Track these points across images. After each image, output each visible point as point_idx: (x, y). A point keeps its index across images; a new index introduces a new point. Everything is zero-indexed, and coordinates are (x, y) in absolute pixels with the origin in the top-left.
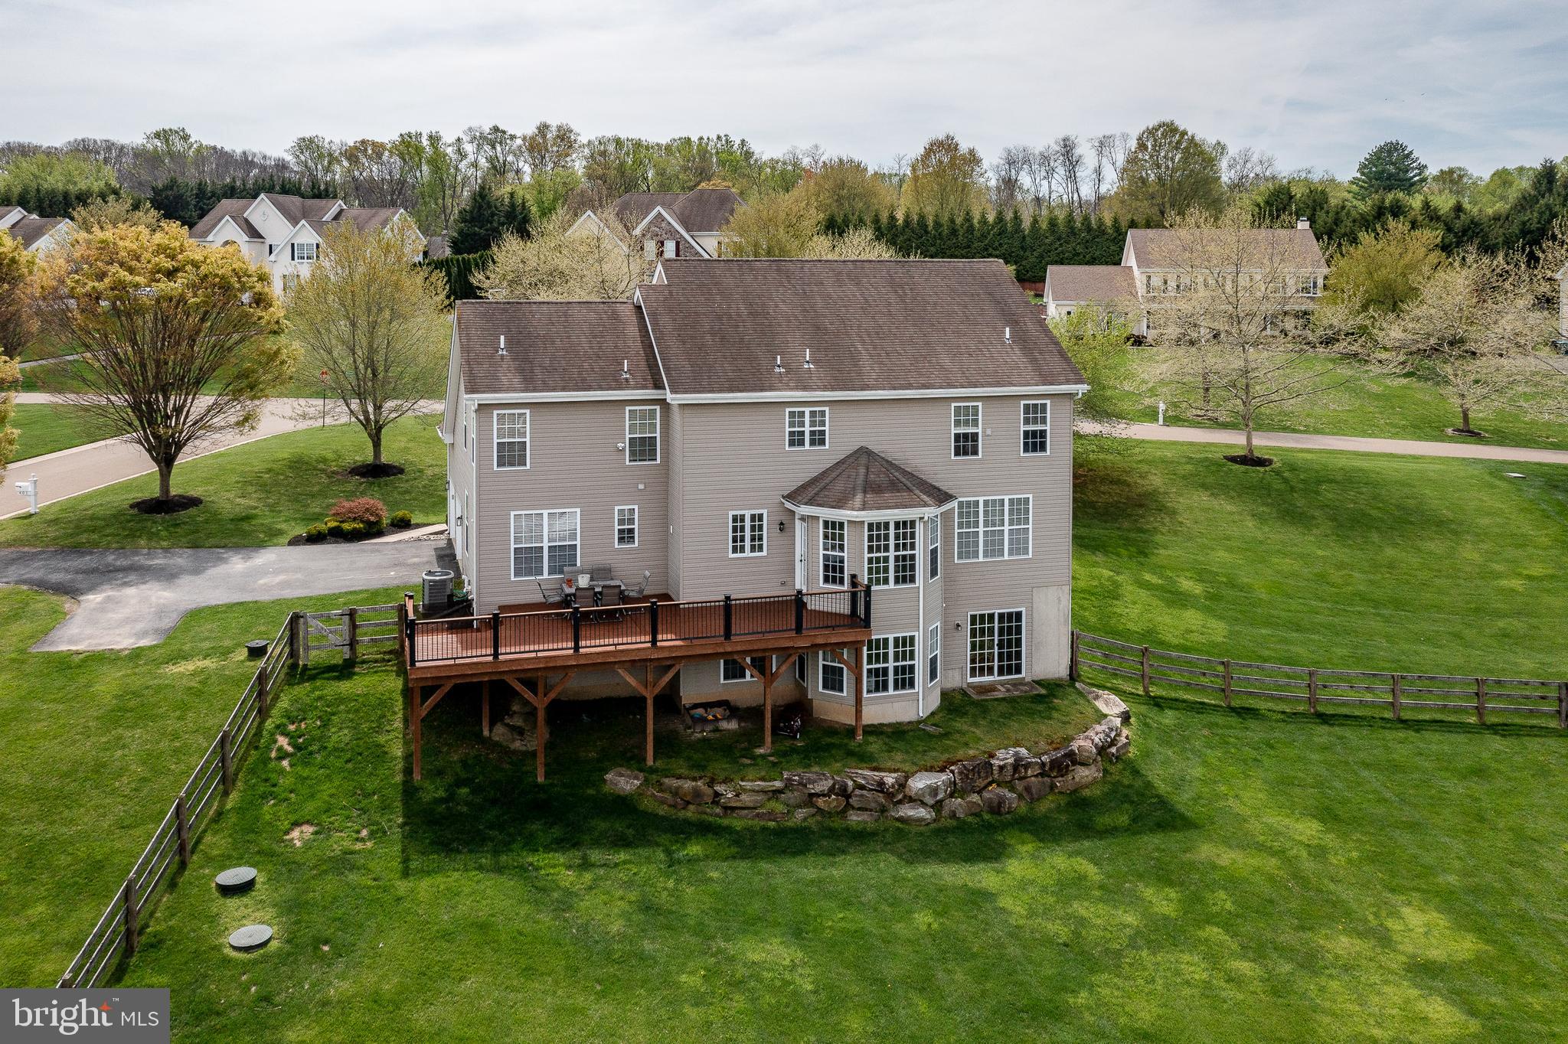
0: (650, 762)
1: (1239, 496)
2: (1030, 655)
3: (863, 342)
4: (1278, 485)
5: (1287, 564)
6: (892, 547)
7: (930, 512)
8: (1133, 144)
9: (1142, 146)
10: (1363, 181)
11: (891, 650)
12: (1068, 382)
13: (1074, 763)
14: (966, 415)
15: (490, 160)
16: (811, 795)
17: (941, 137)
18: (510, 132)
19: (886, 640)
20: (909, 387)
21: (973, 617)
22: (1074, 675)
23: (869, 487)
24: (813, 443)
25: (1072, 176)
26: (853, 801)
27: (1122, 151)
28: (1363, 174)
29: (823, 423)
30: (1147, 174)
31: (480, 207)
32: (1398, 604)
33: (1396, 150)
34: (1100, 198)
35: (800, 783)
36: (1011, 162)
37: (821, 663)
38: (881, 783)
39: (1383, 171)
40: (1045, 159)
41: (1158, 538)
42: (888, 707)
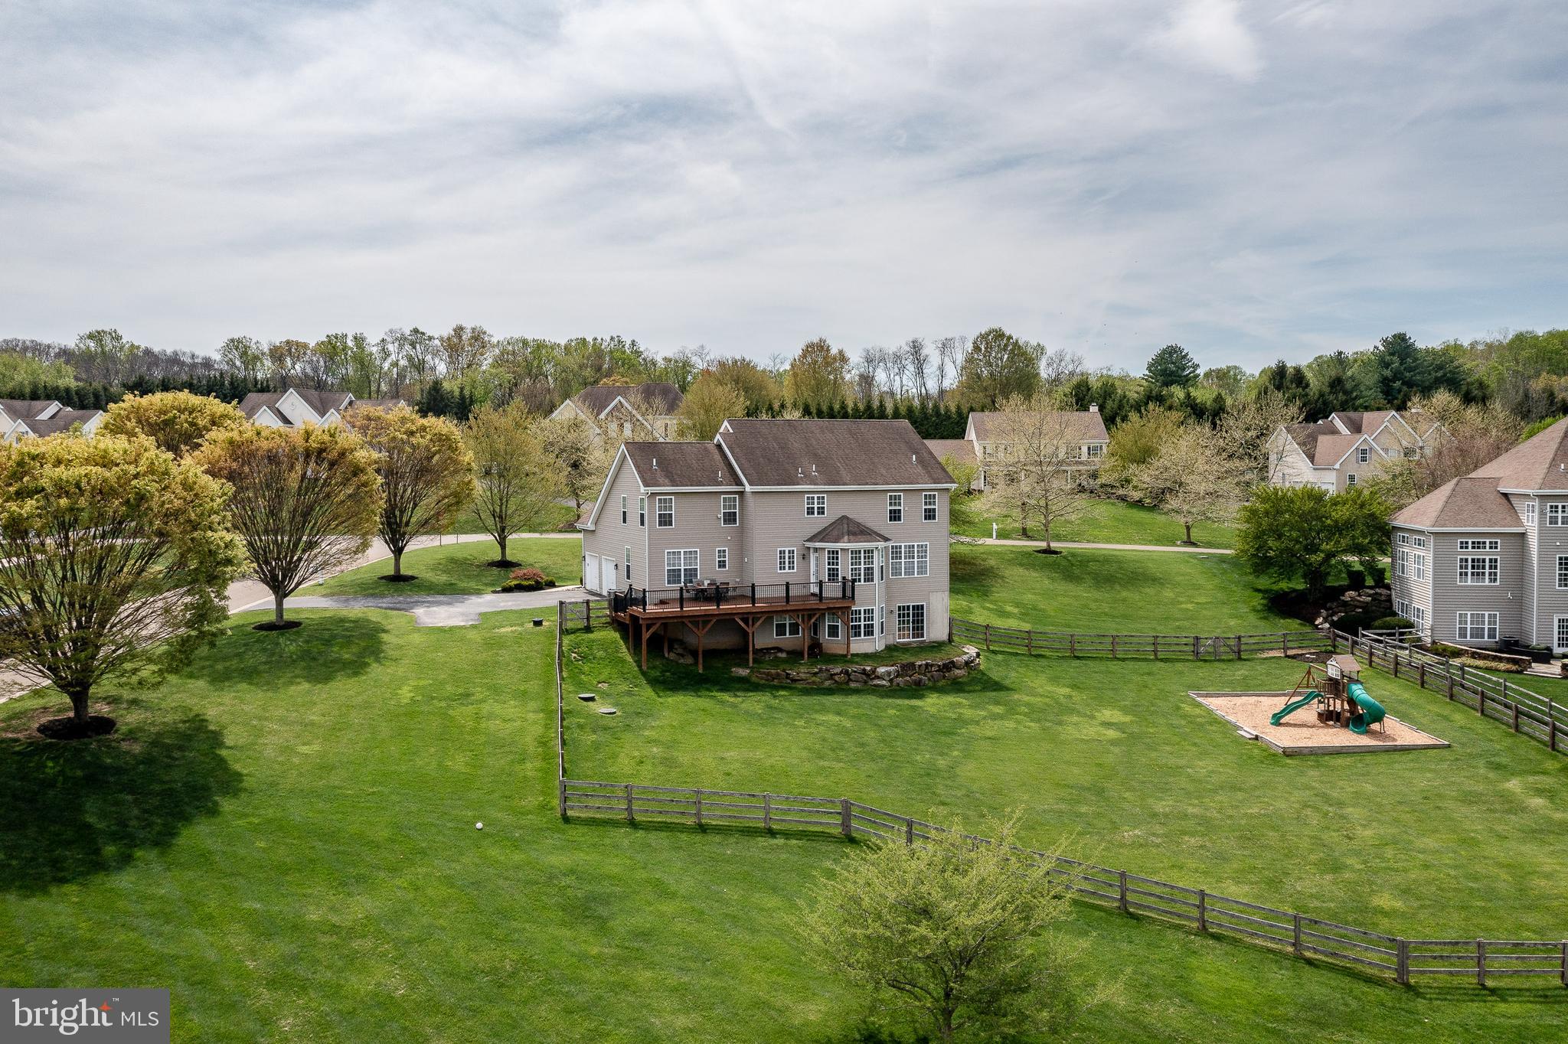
0: (751, 665)
1: (1041, 569)
2: (928, 628)
3: (840, 462)
4: (1064, 563)
5: (1066, 600)
6: (862, 563)
7: (881, 544)
8: (970, 347)
9: (977, 348)
10: (1152, 378)
11: (862, 616)
12: (946, 483)
13: (954, 666)
14: (895, 500)
15: (410, 359)
16: (832, 675)
17: (816, 340)
18: (429, 333)
19: (860, 611)
20: (867, 484)
21: (899, 607)
22: (950, 640)
23: (850, 533)
24: (819, 513)
25: (920, 372)
26: (851, 677)
27: (961, 352)
28: (1150, 371)
29: (823, 503)
30: (981, 371)
31: (435, 399)
32: (1125, 617)
33: (1176, 352)
34: (942, 392)
35: (826, 670)
36: (869, 360)
37: (827, 624)
38: (864, 670)
39: (1166, 370)
40: (897, 358)
41: (994, 589)
42: (861, 645)
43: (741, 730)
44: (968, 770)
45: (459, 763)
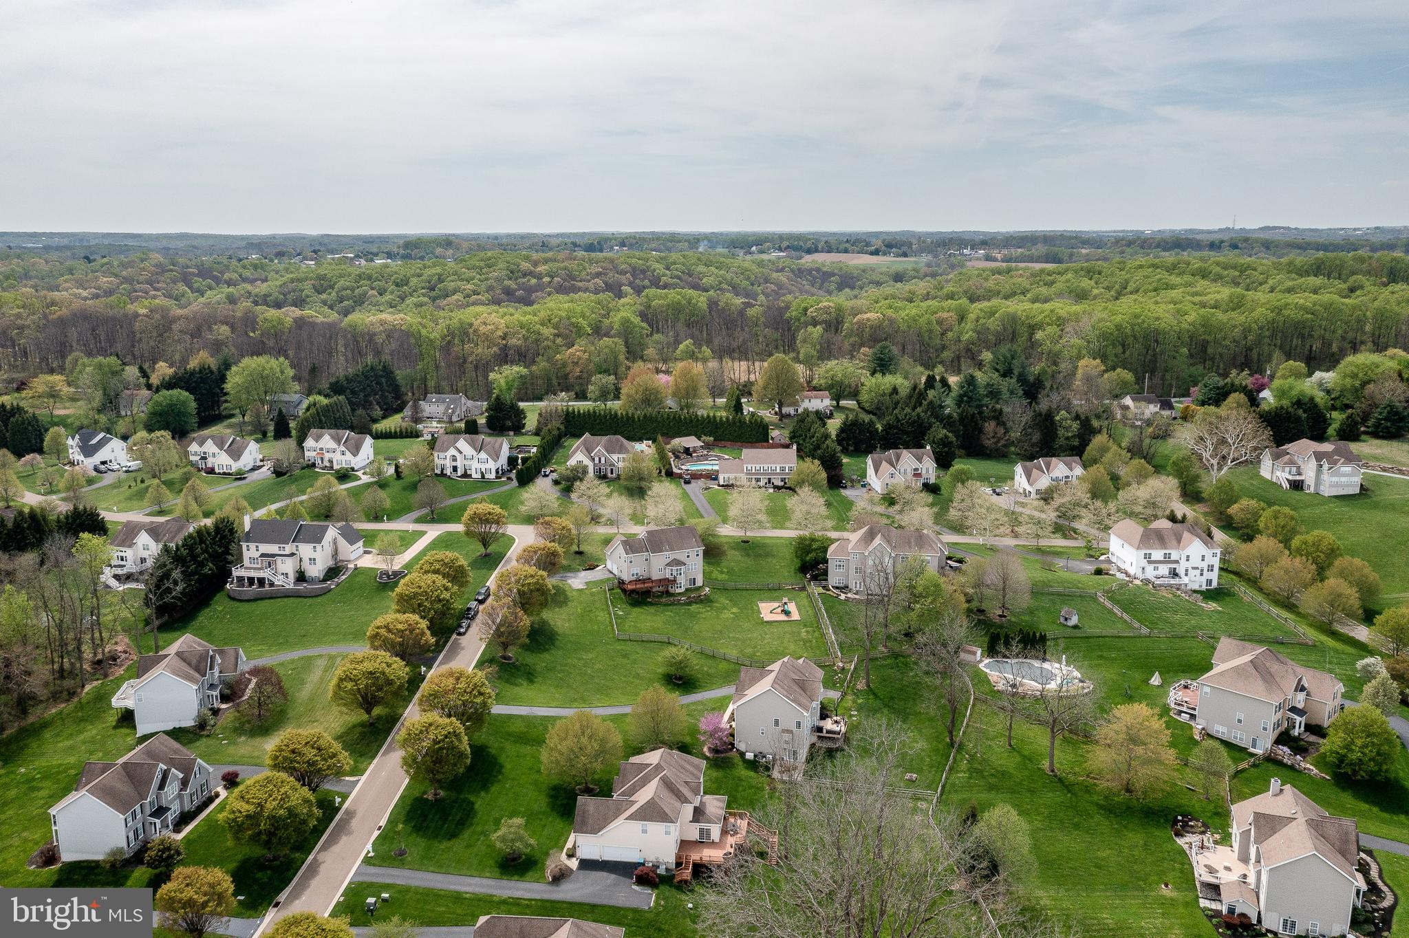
1: (740, 551)
5: (742, 564)
6: (679, 570)
13: (700, 596)
19: (678, 582)
21: (689, 579)
23: (676, 563)
24: (668, 559)
26: (674, 601)
29: (669, 556)
35: (669, 599)
37: (670, 586)
38: (678, 598)
41: (723, 561)
42: (678, 591)
43: (649, 617)
44: (696, 627)
45: (596, 627)
